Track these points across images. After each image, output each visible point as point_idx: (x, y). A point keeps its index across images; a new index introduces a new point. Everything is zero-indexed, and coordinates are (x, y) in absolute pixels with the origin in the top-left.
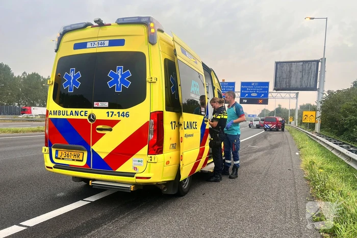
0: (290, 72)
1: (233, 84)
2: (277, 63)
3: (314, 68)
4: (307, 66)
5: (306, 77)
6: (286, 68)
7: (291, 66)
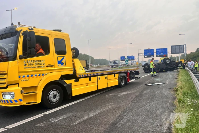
0: (176, 48)
1: (153, 50)
2: (172, 46)
3: (183, 47)
4: (181, 47)
5: (181, 50)
6: (174, 47)
7: (176, 47)
